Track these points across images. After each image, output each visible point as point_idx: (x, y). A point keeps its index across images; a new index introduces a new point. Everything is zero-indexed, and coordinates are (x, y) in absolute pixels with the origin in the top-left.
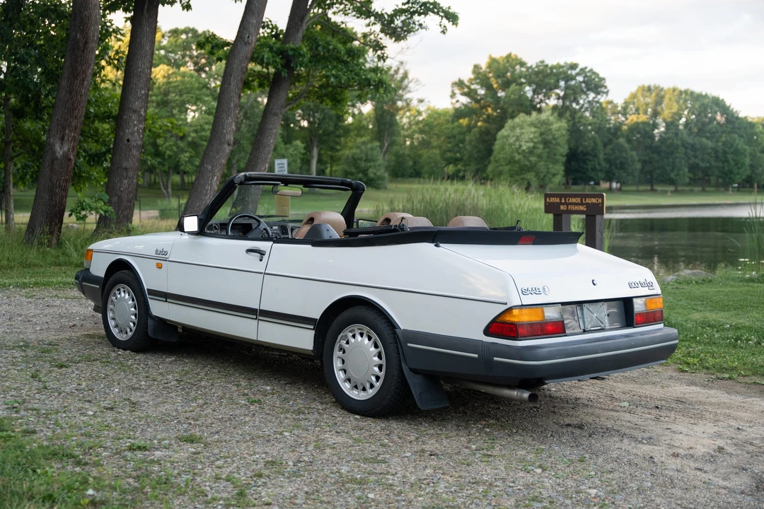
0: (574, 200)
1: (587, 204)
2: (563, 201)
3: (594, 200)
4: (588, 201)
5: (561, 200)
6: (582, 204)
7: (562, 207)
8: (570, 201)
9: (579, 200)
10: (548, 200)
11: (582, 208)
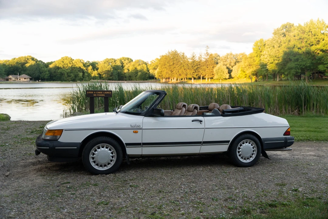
0: (100, 93)
1: (105, 94)
2: (95, 93)
3: (108, 93)
4: (105, 93)
5: (94, 92)
6: (103, 94)
7: (94, 95)
8: (98, 93)
9: (102, 93)
10: (88, 92)
11: (103, 95)
